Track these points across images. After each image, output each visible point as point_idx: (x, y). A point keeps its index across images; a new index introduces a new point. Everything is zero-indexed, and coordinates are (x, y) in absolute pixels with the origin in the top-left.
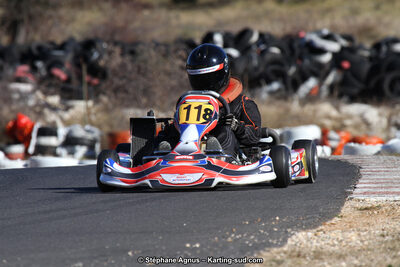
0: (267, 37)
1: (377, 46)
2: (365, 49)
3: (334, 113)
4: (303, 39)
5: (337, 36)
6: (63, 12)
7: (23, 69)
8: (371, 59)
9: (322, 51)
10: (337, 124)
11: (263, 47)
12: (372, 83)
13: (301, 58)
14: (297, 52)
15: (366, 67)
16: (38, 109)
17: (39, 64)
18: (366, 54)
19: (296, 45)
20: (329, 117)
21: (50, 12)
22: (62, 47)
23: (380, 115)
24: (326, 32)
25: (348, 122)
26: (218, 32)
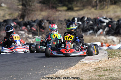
0: (89, 19)
1: (118, 21)
2: (115, 22)
3: (105, 39)
4: (99, 19)
5: (108, 18)
6: (36, 12)
7: (24, 27)
8: (117, 24)
9: (104, 22)
10: (106, 42)
11: (88, 21)
12: (117, 30)
13: (98, 24)
14: (97, 22)
15: (115, 26)
16: (26, 38)
17: (28, 26)
18: (116, 23)
19: (97, 21)
20: (103, 40)
21: (33, 12)
22: (34, 22)
23: (117, 39)
24: (105, 17)
25: (108, 41)
26: (76, 17)
